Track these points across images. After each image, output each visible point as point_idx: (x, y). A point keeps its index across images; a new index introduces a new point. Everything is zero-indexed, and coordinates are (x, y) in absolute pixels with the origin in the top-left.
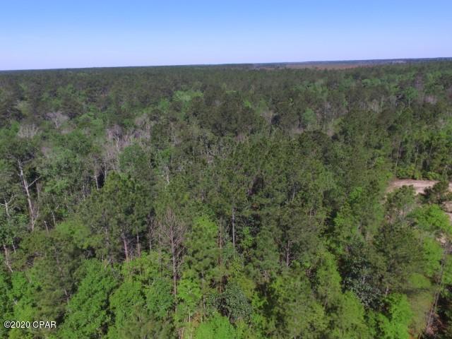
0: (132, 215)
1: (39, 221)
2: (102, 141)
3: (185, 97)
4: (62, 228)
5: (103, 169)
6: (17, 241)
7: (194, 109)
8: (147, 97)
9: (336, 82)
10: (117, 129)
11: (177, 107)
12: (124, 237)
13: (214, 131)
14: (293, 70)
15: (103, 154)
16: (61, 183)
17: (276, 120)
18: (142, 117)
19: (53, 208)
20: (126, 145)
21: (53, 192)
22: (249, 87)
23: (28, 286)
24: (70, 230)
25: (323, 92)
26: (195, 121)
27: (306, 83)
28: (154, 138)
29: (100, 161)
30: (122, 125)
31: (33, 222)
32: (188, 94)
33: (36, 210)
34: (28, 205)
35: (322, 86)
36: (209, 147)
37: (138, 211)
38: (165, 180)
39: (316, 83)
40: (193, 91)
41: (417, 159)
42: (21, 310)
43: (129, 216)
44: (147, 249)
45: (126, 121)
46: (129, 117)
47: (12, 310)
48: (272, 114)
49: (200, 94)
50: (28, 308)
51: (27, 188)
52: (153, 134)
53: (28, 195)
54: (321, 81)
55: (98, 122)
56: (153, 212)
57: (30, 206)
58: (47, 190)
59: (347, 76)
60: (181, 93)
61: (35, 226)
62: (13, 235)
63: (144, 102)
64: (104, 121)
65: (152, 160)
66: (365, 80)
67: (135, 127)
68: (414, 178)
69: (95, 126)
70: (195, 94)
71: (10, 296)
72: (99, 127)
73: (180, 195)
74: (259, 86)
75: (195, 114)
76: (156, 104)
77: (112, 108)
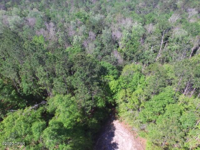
0: (198, 78)
1: (160, 58)
4: (166, 66)
6: (149, 63)
16: (175, 46)
19: (166, 56)
21: (170, 49)
23: (144, 82)
24: (168, 68)
31: (158, 58)
33: (161, 54)
34: (159, 50)
42: (139, 88)
47: (137, 86)
50: (141, 89)
51: (162, 43)
53: (161, 46)
57: (160, 51)
58: (169, 47)
61: (158, 60)
62: (149, 61)
71: (138, 81)
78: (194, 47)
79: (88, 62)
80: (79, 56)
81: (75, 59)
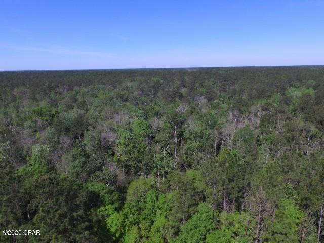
0: (233, 183)
1: (178, 163)
2: (224, 120)
3: (296, 93)
4: (190, 173)
5: (221, 139)
6: (166, 173)
7: (302, 105)
8: (263, 91)
10: (237, 113)
11: (287, 101)
12: (225, 194)
13: (319, 126)
15: (224, 128)
16: (195, 144)
18: (256, 107)
19: (187, 158)
20: (240, 126)
21: (189, 149)
23: (166, 204)
24: (194, 176)
26: (301, 115)
28: (262, 124)
29: (221, 134)
30: (240, 110)
31: (175, 163)
32: (299, 91)
33: (178, 157)
34: (174, 151)
36: (311, 139)
37: (237, 181)
38: (265, 159)
40: (305, 89)
42: (159, 216)
43: (231, 183)
44: (239, 210)
45: (243, 108)
46: (247, 105)
47: (155, 214)
49: (312, 91)
50: (163, 217)
51: (176, 142)
52: (263, 121)
53: (176, 146)
55: (225, 106)
56: (249, 184)
57: (176, 153)
58: (186, 146)
60: (293, 89)
61: (176, 166)
62: (164, 169)
63: (261, 94)
64: (229, 105)
65: (258, 141)
67: (250, 113)
69: (222, 108)
70: (307, 91)
71: (156, 206)
72: (224, 110)
73: (275, 176)
75: (302, 110)
76: (270, 97)
77: (237, 97)
78: (216, 143)
79: (64, 188)
80: (44, 180)
81: (37, 186)
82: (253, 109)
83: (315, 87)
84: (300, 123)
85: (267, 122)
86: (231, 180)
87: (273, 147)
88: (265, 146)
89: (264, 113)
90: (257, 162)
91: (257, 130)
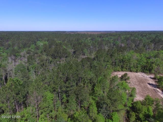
2: (6, 62)
3: (41, 44)
5: (7, 74)
7: (44, 49)
8: (25, 44)
9: (94, 39)
10: (13, 57)
11: (37, 48)
12: (16, 103)
13: (52, 57)
14: (80, 34)
15: (7, 68)
17: (74, 52)
18: (23, 52)
20: (17, 64)
22: (65, 40)
25: (90, 42)
26: (45, 54)
27: (84, 39)
28: (28, 61)
29: (6, 71)
30: (15, 56)
32: (42, 43)
35: (90, 40)
36: (50, 63)
37: (21, 93)
38: (33, 77)
39: (88, 39)
40: (44, 42)
41: (119, 65)
43: (18, 96)
44: (26, 107)
45: (16, 54)
46: (18, 52)
48: (73, 50)
49: (47, 43)
52: (28, 59)
54: (90, 38)
55: (5, 54)
56: (28, 92)
59: (98, 37)
60: (39, 42)
63: (25, 46)
64: (7, 54)
65: (28, 69)
66: (103, 38)
67: (21, 56)
68: (119, 71)
69: (3, 56)
70: (45, 43)
72: (5, 56)
73: (39, 84)
74: (68, 40)
75: (45, 51)
76: (29, 46)
77: (11, 48)
82: (22, 54)
83: (48, 41)
84: (45, 57)
85: (30, 59)
86: (17, 94)
87: (36, 70)
88: (32, 71)
89: (28, 55)
90: (30, 80)
91: (26, 64)
